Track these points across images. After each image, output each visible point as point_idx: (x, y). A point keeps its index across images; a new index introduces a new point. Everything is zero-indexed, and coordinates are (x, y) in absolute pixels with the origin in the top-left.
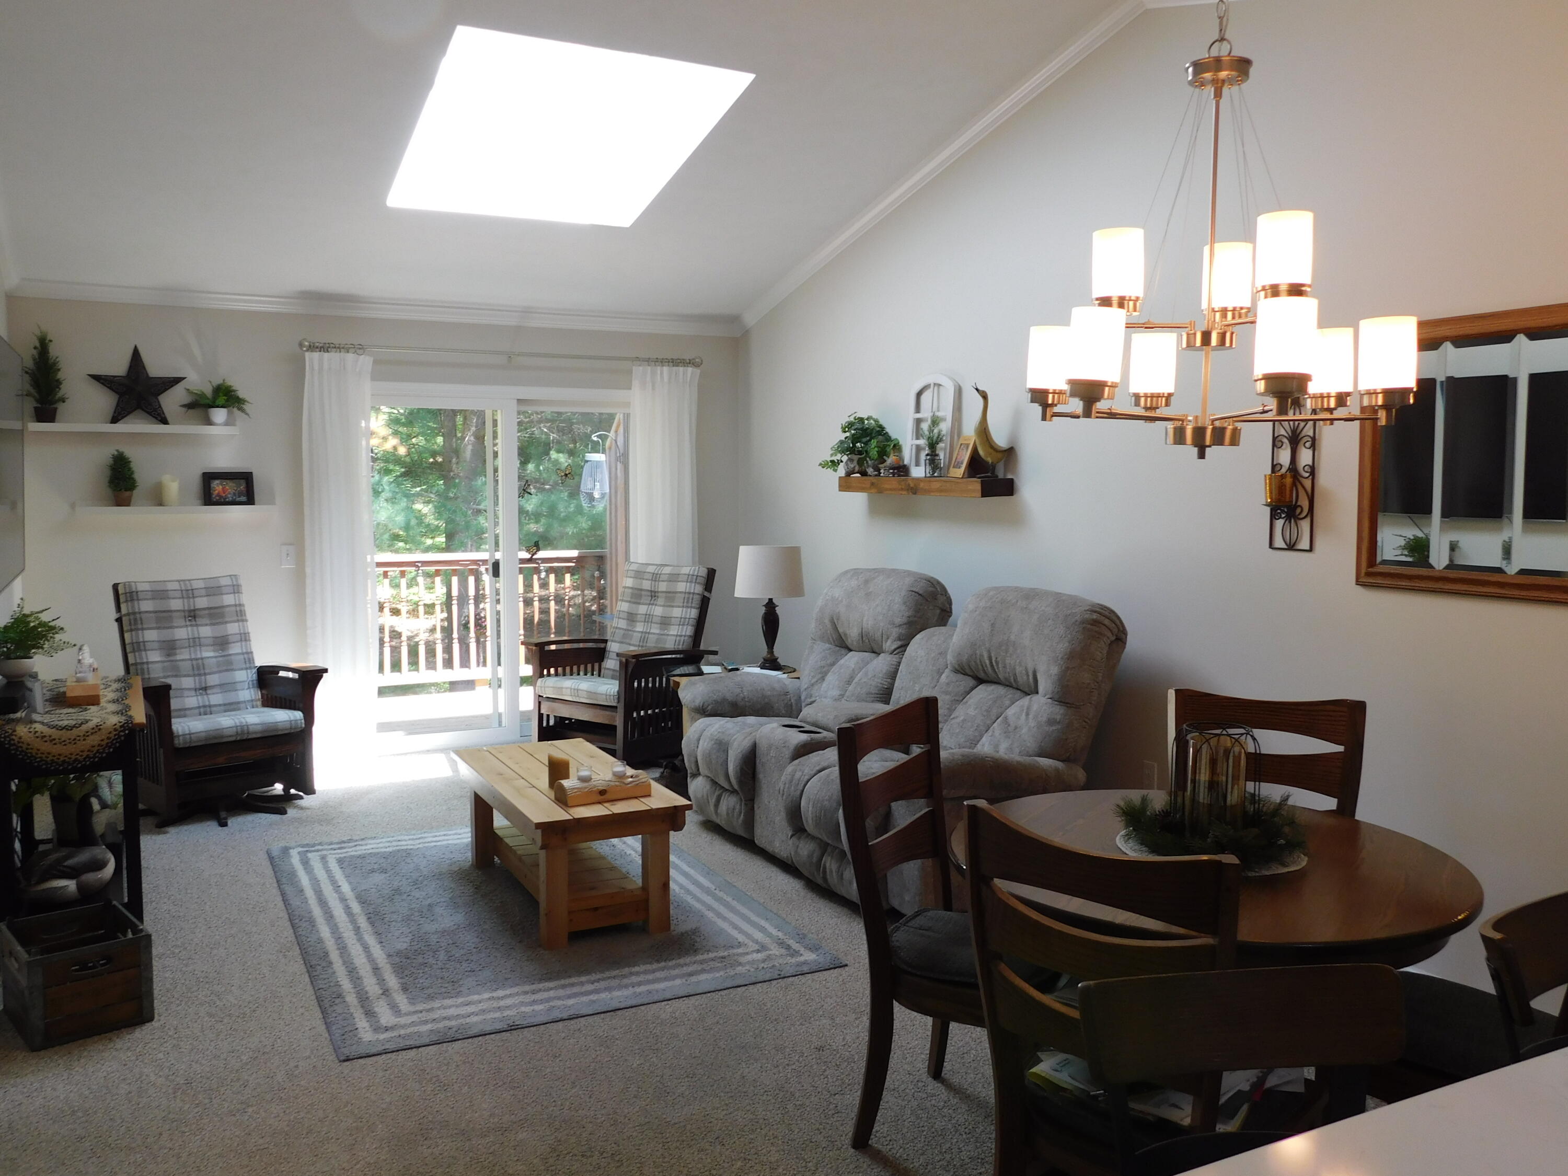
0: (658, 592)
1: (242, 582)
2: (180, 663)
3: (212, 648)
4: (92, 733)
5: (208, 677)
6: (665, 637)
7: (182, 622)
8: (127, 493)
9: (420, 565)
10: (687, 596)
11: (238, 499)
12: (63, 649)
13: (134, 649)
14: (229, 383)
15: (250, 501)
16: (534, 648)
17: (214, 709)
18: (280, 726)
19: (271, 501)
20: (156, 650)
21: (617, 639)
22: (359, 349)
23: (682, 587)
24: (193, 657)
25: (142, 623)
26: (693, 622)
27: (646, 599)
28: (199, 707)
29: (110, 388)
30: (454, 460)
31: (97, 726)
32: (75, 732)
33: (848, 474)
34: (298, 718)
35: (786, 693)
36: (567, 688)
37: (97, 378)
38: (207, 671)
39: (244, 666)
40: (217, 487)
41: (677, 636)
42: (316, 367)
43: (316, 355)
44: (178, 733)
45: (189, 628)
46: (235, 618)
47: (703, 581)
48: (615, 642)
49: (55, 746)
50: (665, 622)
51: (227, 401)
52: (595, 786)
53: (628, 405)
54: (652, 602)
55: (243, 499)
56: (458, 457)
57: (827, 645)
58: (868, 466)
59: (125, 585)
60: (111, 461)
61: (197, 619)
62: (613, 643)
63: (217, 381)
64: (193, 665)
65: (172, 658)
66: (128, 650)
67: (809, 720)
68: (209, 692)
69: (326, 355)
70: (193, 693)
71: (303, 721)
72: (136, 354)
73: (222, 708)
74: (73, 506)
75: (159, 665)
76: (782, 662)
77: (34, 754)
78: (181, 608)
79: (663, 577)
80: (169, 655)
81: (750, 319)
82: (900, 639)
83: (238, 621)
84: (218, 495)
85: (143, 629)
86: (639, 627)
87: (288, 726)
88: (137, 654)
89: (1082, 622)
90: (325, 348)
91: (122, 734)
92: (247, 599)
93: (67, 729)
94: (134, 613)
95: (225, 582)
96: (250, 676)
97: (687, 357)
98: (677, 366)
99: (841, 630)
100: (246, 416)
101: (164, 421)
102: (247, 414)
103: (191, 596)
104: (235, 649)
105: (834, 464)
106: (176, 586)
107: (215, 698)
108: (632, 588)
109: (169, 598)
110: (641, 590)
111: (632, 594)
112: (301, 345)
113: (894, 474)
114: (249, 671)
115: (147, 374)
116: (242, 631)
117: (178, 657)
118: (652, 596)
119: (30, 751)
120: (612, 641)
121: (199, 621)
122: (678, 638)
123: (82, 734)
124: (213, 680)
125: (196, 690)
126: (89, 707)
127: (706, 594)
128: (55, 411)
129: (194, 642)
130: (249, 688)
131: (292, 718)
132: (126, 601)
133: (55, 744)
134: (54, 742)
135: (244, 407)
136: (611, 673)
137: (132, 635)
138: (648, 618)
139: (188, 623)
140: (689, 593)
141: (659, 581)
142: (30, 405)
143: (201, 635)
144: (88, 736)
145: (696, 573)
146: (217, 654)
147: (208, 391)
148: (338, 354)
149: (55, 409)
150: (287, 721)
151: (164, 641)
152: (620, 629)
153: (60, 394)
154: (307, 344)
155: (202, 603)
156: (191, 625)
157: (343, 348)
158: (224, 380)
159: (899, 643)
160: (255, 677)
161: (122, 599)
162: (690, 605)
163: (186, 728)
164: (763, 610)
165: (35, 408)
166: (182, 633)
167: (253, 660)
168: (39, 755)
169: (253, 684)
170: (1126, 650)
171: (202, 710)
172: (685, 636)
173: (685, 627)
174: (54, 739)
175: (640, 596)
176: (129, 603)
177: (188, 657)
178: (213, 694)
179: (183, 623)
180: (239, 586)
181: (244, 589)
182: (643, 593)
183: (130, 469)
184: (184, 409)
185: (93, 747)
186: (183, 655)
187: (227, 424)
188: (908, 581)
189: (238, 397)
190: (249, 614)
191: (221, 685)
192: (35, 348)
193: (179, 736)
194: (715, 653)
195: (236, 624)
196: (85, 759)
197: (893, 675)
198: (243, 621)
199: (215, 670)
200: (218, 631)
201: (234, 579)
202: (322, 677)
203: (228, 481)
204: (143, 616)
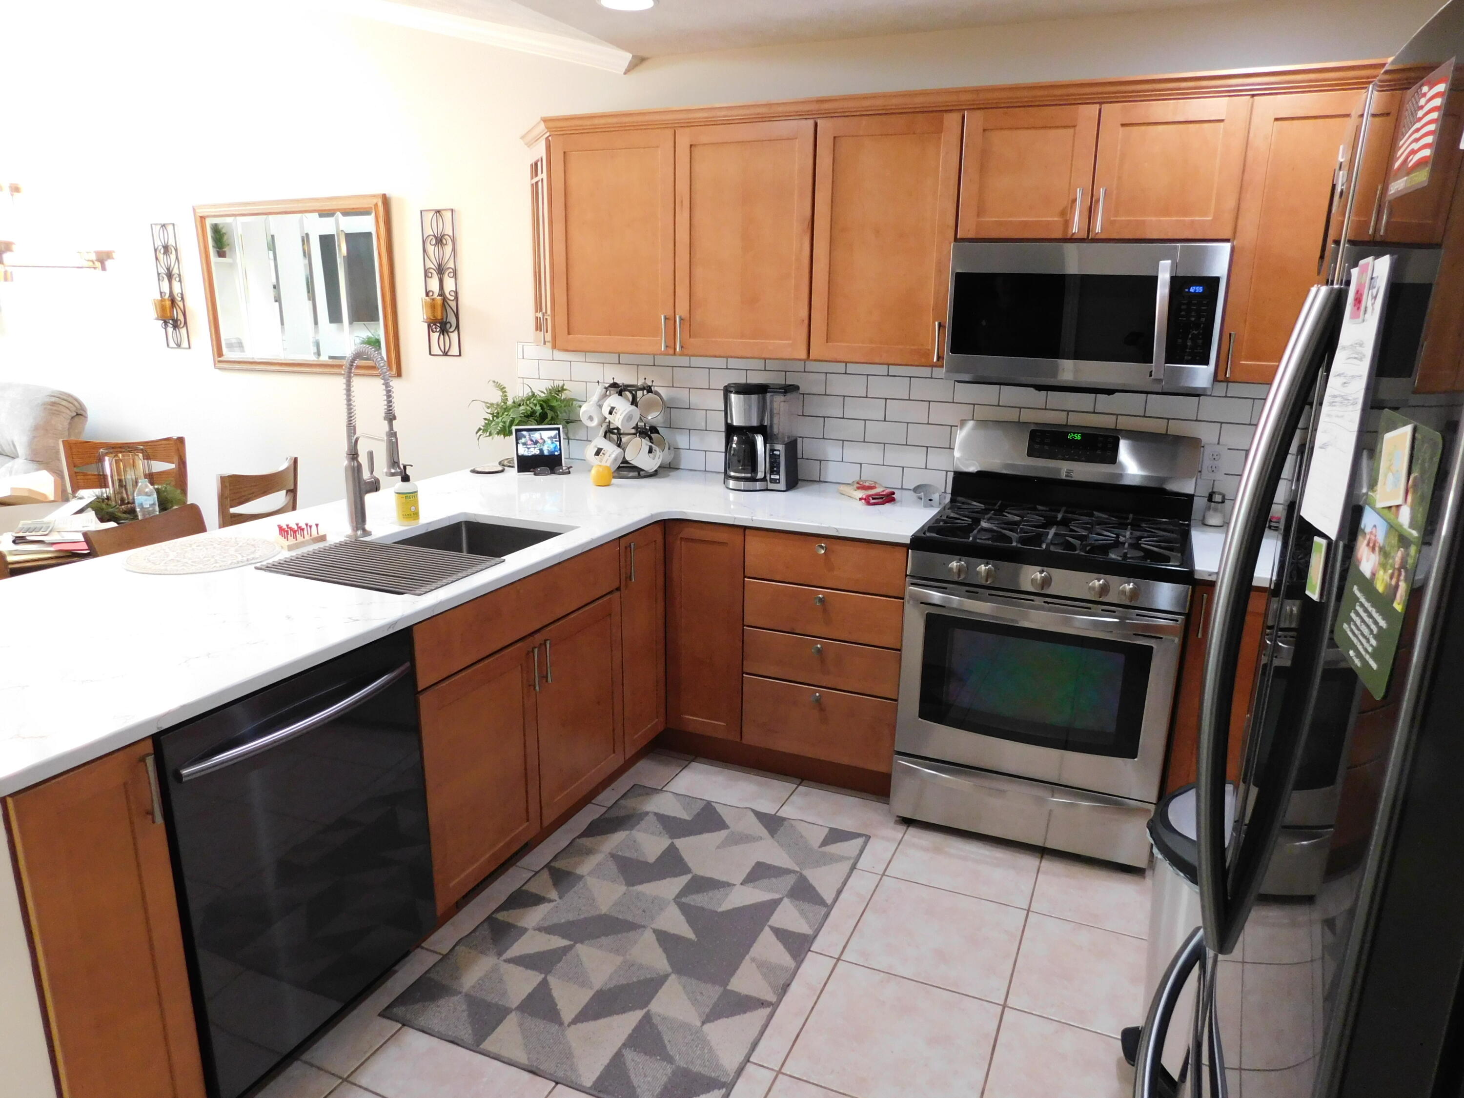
89: (44, 404)
170: (88, 423)
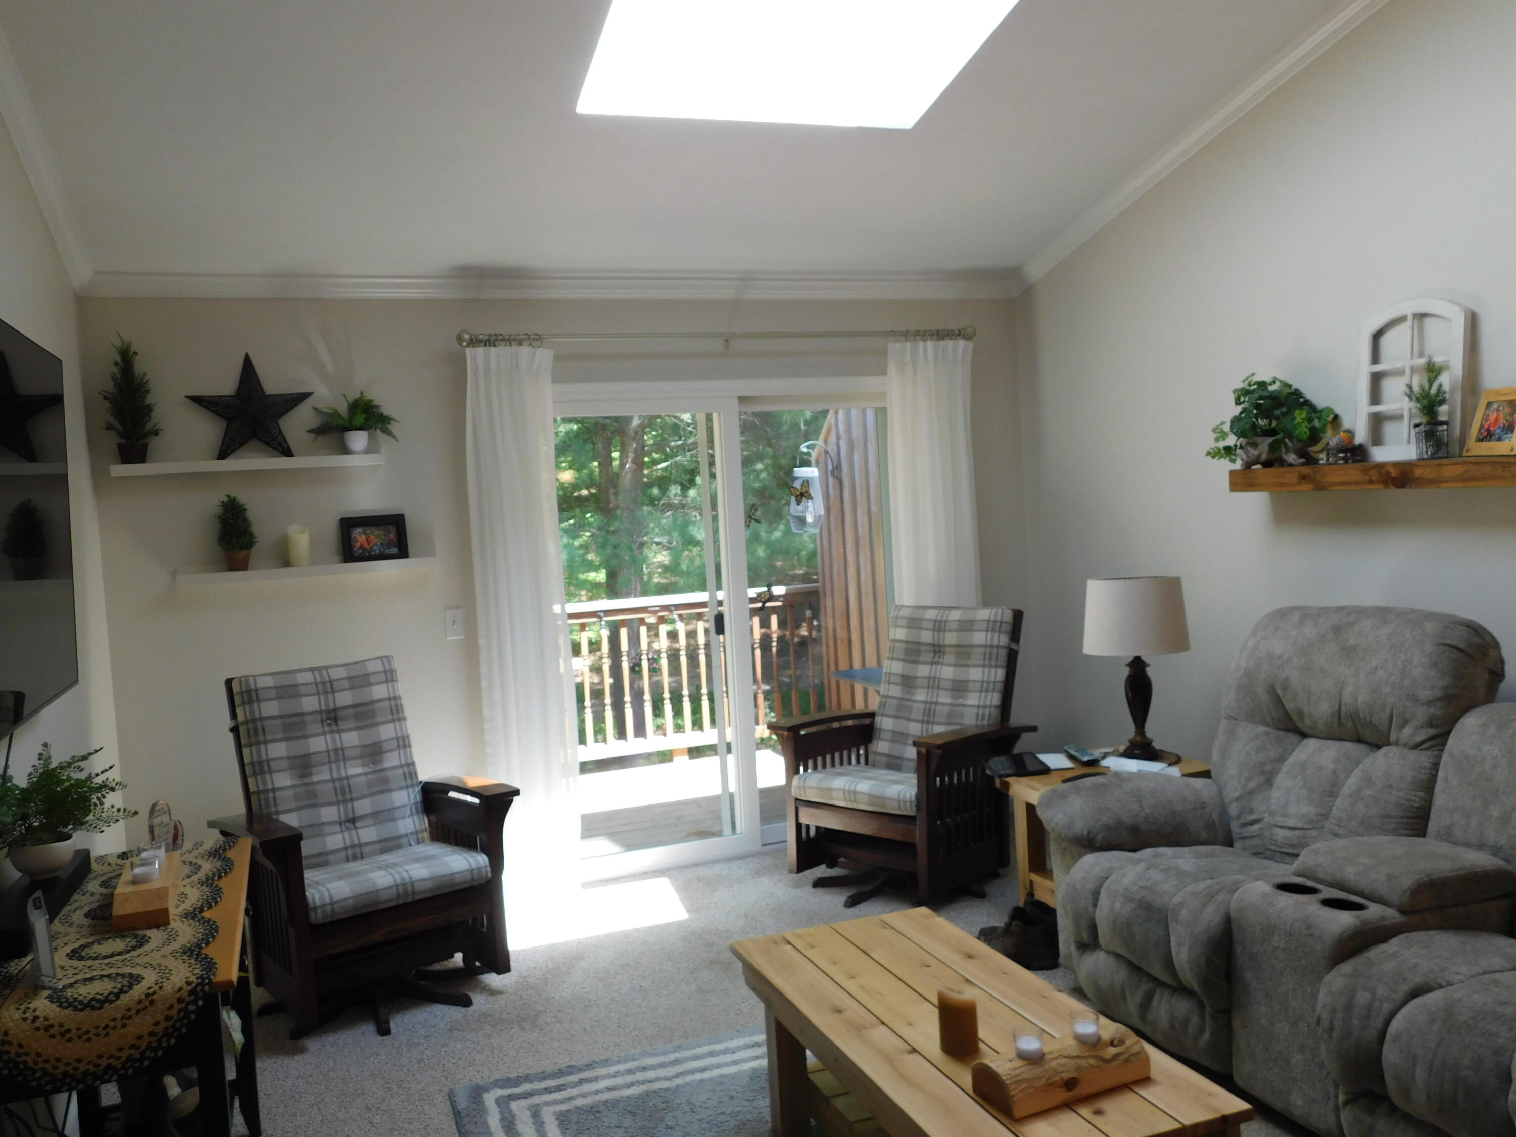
0: (944, 646)
1: (396, 665)
2: (318, 787)
3: (359, 761)
4: (138, 1011)
5: (356, 803)
6: (961, 709)
7: (318, 728)
8: (243, 553)
9: (602, 614)
10: (988, 650)
11: (387, 552)
12: (117, 821)
13: (254, 771)
14: (369, 396)
15: (403, 552)
16: (786, 733)
17: (366, 850)
18: (458, 879)
19: (429, 552)
20: (284, 770)
21: (889, 713)
22: (535, 339)
23: (979, 638)
24: (335, 776)
25: (264, 734)
26: (999, 686)
27: (927, 657)
28: (346, 849)
29: (216, 412)
30: (612, 491)
31: (147, 995)
32: (108, 1011)
33: (1248, 466)
34: (482, 864)
35: (1203, 805)
36: (837, 790)
37: (197, 400)
38: (355, 795)
39: (404, 784)
40: (359, 536)
41: (979, 707)
42: (481, 367)
43: (480, 350)
44: (314, 903)
45: (329, 737)
46: (390, 717)
47: (1007, 627)
48: (887, 716)
49: (70, 1044)
50: (959, 688)
51: (367, 420)
52: (1057, 1073)
53: (883, 396)
54: (936, 660)
55: (394, 551)
56: (615, 487)
57: (1262, 729)
58: (1287, 451)
59: (240, 681)
60: (219, 511)
61: (339, 723)
62: (884, 719)
63: (353, 396)
64: (335, 788)
65: (307, 780)
66: (247, 773)
67: (1322, 876)
68: (358, 824)
69: (493, 349)
70: (337, 828)
71: (489, 868)
72: (248, 365)
73: (377, 847)
74: (174, 573)
75: (289, 793)
76: (1157, 745)
77: (31, 1064)
78: (316, 708)
79: (950, 626)
80: (302, 776)
81: (1035, 271)
82: (1430, 725)
83: (393, 721)
84: (361, 547)
85: (266, 742)
86: (921, 696)
87: (468, 877)
88: (259, 778)
90: (490, 342)
91: (192, 1007)
92: (403, 688)
93: (93, 1008)
94: (254, 720)
95: (373, 667)
96: (412, 797)
97: (954, 326)
98: (943, 339)
99: (1289, 706)
100: (393, 439)
101: (287, 453)
102: (394, 437)
103: (329, 690)
104: (391, 760)
105: (1229, 451)
106: (308, 677)
107: (368, 834)
108: (906, 642)
109: (300, 696)
110: (919, 644)
111: (906, 649)
112: (460, 339)
113: (1345, 460)
114: (411, 790)
115: (262, 390)
116: (399, 735)
117: (315, 778)
118: (935, 653)
119: (24, 1058)
120: (883, 715)
121: (342, 725)
122: (981, 711)
123: (119, 1016)
124: (363, 807)
125: (340, 823)
126: (148, 933)
127: (1013, 646)
128: (145, 447)
129: (336, 755)
130: (412, 814)
131: (474, 865)
132: (243, 704)
133: (70, 1040)
134: (68, 1036)
135: (390, 427)
136: (885, 759)
137: (251, 750)
138: (933, 683)
139: (327, 729)
140: (992, 647)
141: (944, 630)
142: (112, 441)
143: (345, 745)
144: (130, 1018)
145: (999, 618)
146: (367, 770)
147: (343, 409)
148: (508, 348)
149: (146, 446)
150: (468, 870)
151: (296, 757)
152: (892, 698)
153: (150, 425)
154: (467, 336)
155: (344, 699)
156: (332, 732)
157: (514, 340)
158: (362, 393)
159: (1431, 732)
160: (419, 798)
161: (238, 700)
162: (994, 663)
163: (326, 894)
164: (1126, 671)
165: (120, 446)
166: (318, 744)
167: (416, 774)
168: (41, 1065)
169: (417, 809)
171: (350, 852)
172: (991, 707)
173: (990, 694)
174: (69, 1031)
175: (918, 653)
176: (247, 707)
177: (328, 777)
178: (365, 827)
179: (320, 730)
180: (392, 671)
181: (399, 675)
182: (922, 648)
183: (245, 520)
184: (312, 435)
185: (140, 1038)
186: (322, 775)
187: (369, 451)
188: (1429, 626)
189: (382, 414)
190: (409, 710)
191: (374, 814)
192: (116, 364)
193: (315, 908)
194: (1033, 729)
195: (392, 725)
196: (124, 1064)
197: (1428, 785)
198: (399, 720)
199: (366, 792)
200: (369, 736)
201: (386, 663)
202: (511, 801)
203: (373, 528)
204: (266, 723)
